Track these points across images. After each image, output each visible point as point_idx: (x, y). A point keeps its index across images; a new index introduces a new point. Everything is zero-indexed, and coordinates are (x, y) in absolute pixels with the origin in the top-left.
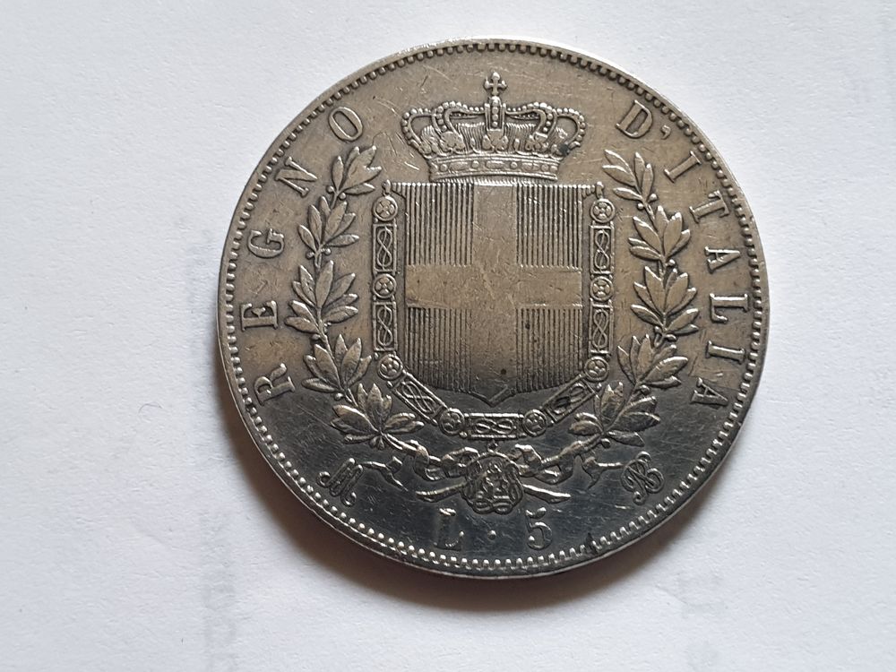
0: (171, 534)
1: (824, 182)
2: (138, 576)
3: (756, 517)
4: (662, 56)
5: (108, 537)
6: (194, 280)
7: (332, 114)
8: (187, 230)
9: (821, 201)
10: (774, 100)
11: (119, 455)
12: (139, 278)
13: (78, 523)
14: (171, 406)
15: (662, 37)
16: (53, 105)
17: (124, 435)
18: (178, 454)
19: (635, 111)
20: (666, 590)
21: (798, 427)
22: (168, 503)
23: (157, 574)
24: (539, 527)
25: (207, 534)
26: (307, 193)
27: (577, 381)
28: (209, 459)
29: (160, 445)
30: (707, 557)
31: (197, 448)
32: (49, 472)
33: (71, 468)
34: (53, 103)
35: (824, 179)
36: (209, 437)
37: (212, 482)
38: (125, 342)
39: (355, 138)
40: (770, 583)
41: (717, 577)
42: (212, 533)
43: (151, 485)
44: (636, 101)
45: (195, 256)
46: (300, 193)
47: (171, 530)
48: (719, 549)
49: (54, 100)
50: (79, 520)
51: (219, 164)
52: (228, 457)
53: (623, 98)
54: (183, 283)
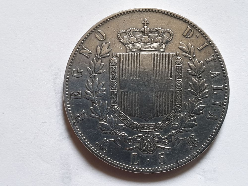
0: (51, 161)
1: (245, 50)
2: (42, 174)
3: (226, 152)
4: (195, 11)
5: (33, 163)
6: (56, 84)
7: (96, 32)
8: (53, 69)
9: (244, 55)
10: (230, 25)
11: (35, 138)
12: (39, 84)
13: (24, 159)
14: (50, 122)
15: (196, 6)
16: (11, 31)
17: (36, 132)
18: (53, 137)
19: (188, 30)
20: (200, 174)
21: (238, 124)
22: (51, 152)
23: (48, 174)
24: (162, 157)
25: (63, 161)
26: (89, 57)
27: (172, 113)
28: (62, 138)
29: (47, 134)
30: (212, 164)
31: (59, 135)
32: (15, 144)
33: (21, 142)
34: (11, 30)
35: (245, 49)
36: (62, 132)
37: (63, 145)
38: (36, 104)
39: (103, 40)
40: (231, 171)
41: (214, 170)
42: (64, 161)
43: (45, 147)
44: (188, 27)
45: (56, 77)
46: (87, 57)
47: (51, 160)
48: (215, 162)
49: (11, 29)
50: (24, 158)
51: (62, 48)
52: (68, 137)
53: (185, 25)
54: (52, 85)
